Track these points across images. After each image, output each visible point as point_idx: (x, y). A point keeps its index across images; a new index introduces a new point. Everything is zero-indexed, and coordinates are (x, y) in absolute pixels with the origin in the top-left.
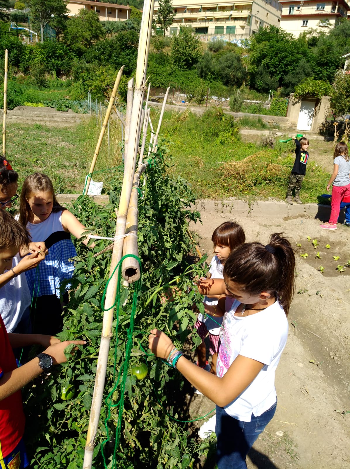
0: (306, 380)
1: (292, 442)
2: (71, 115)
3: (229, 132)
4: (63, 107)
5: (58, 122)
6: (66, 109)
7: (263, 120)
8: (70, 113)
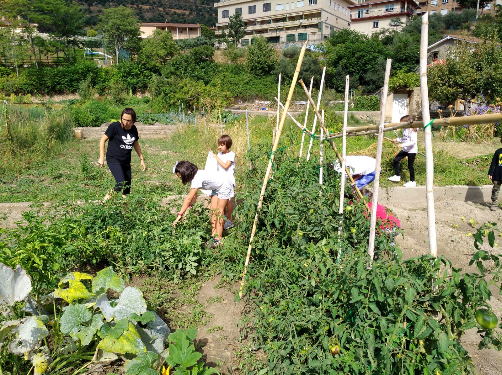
2: (160, 126)
3: (334, 127)
4: (150, 120)
5: (148, 134)
6: (152, 122)
7: (355, 116)
8: (157, 126)
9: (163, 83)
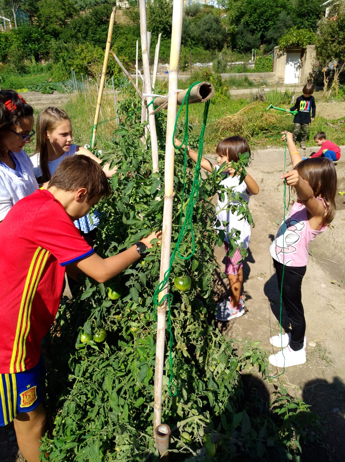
0: (330, 298)
1: (325, 350)
2: (57, 96)
3: (218, 91)
4: (48, 89)
5: (45, 104)
6: (51, 92)
7: (249, 78)
8: (56, 95)
9: (61, 49)
